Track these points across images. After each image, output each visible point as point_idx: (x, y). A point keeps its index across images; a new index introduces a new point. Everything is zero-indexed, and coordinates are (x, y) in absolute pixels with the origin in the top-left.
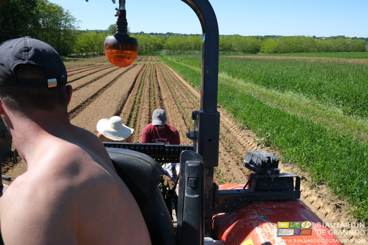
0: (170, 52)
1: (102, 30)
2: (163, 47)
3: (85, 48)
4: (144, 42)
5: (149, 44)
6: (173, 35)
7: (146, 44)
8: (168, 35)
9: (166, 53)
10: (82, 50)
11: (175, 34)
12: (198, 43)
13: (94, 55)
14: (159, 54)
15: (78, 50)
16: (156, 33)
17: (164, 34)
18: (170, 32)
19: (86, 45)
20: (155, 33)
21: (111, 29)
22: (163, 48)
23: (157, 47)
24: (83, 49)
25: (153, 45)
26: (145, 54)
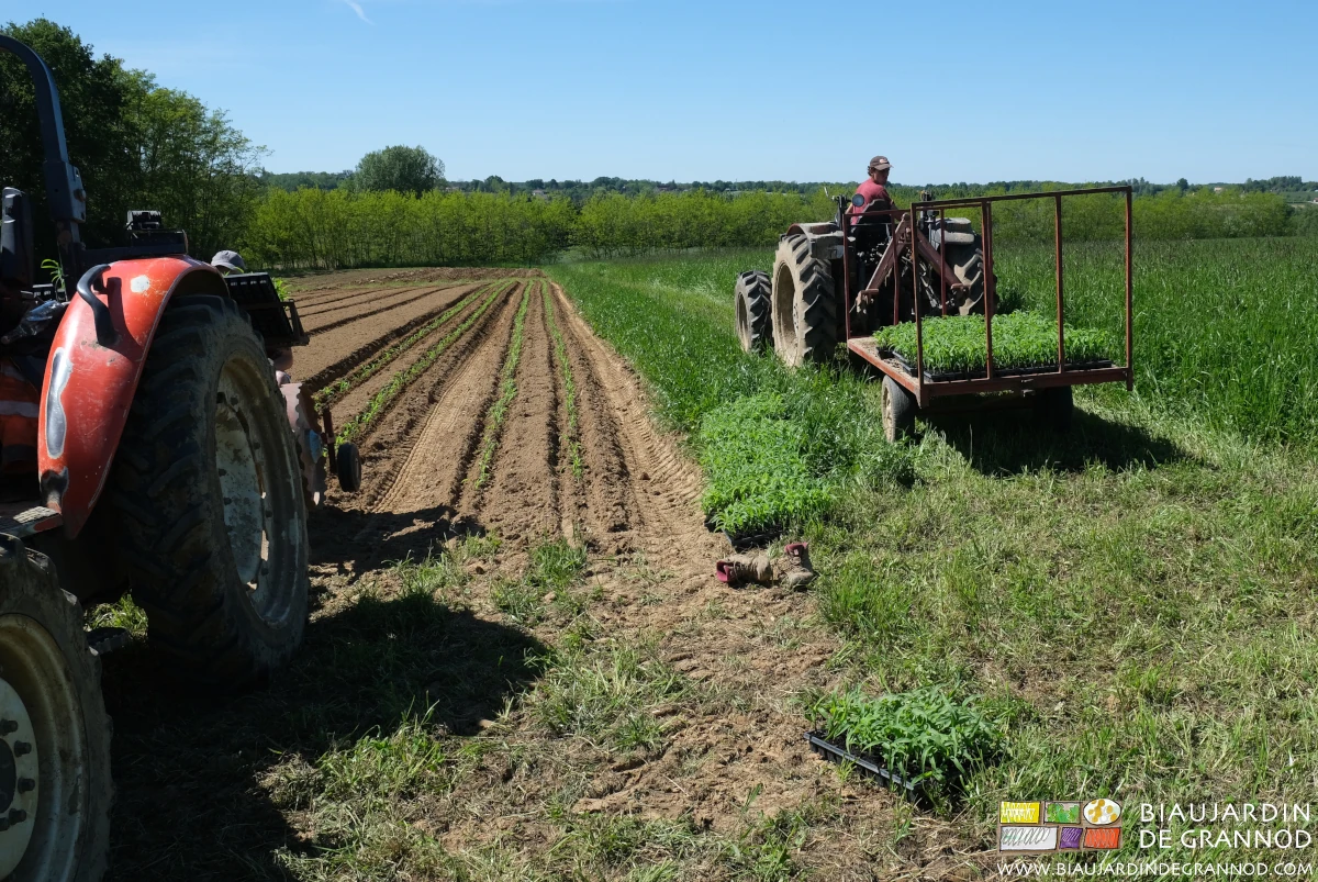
0: (595, 252)
1: (329, 172)
2: (567, 234)
3: (282, 243)
4: (497, 219)
5: (514, 224)
6: (622, 186)
7: (505, 224)
8: (601, 188)
9: (581, 257)
10: (268, 251)
11: (631, 181)
12: (696, 217)
13: (317, 270)
14: (553, 261)
15: (255, 251)
16: (554, 181)
17: (586, 185)
18: (611, 176)
19: (284, 235)
20: (546, 179)
21: (367, 172)
22: (570, 236)
23: (546, 233)
24: (274, 248)
25: (533, 229)
26: (505, 261)
